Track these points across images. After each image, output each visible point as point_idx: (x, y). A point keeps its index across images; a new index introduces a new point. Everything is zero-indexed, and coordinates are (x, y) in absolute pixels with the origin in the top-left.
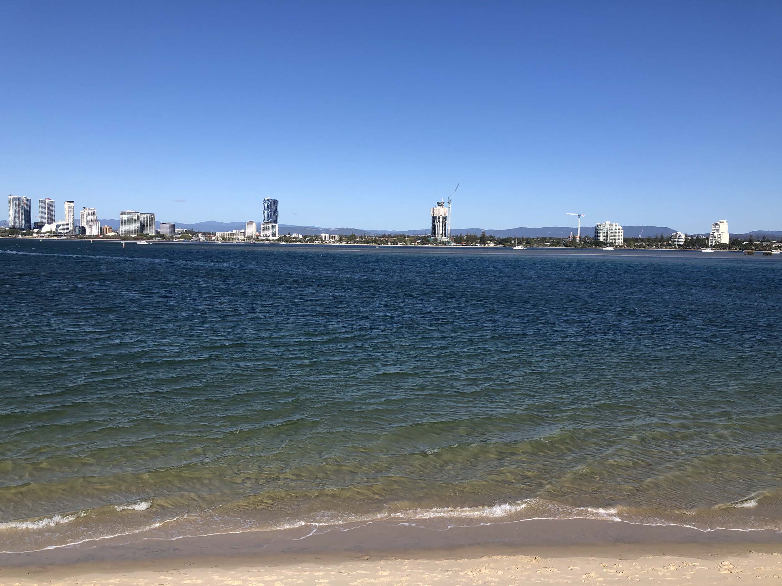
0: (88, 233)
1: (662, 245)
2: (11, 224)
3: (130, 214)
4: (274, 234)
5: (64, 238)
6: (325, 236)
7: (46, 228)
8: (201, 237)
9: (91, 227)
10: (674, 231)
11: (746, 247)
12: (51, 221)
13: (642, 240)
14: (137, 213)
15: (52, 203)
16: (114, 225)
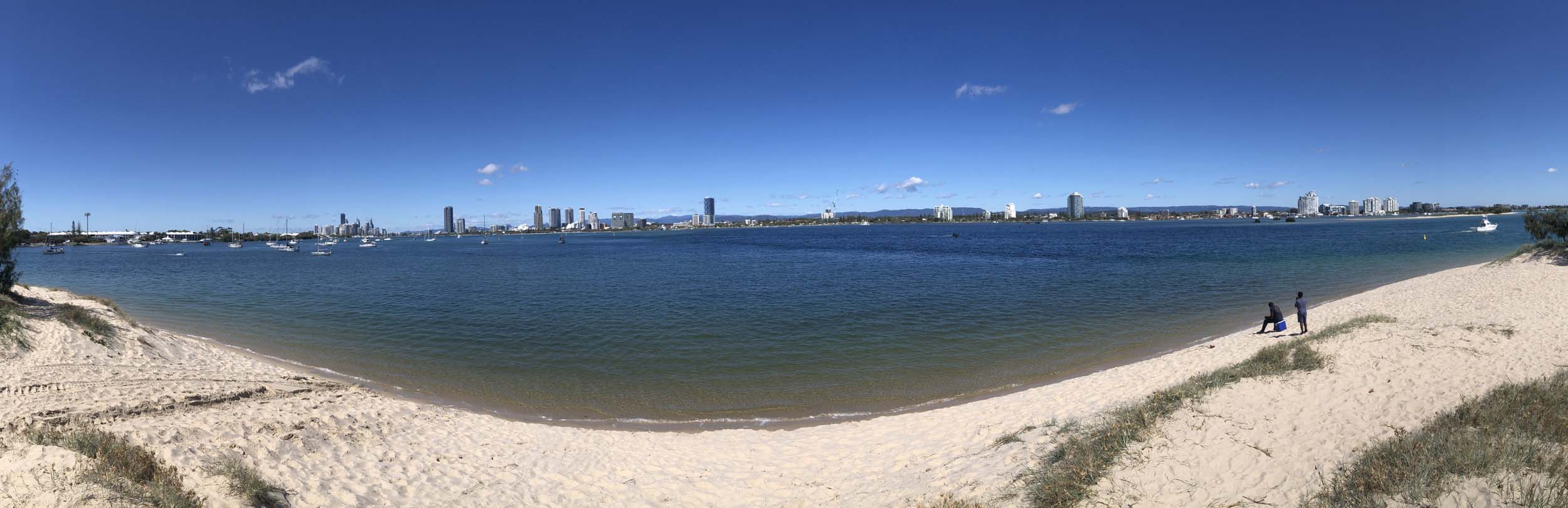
0: (592, 228)
1: (977, 220)
2: (550, 225)
3: (618, 215)
4: (712, 222)
5: (579, 232)
6: (747, 222)
7: (569, 226)
8: (663, 227)
9: (594, 225)
10: (985, 211)
11: (1026, 219)
12: (571, 221)
13: (965, 216)
14: (621, 214)
15: (572, 210)
16: (608, 222)
